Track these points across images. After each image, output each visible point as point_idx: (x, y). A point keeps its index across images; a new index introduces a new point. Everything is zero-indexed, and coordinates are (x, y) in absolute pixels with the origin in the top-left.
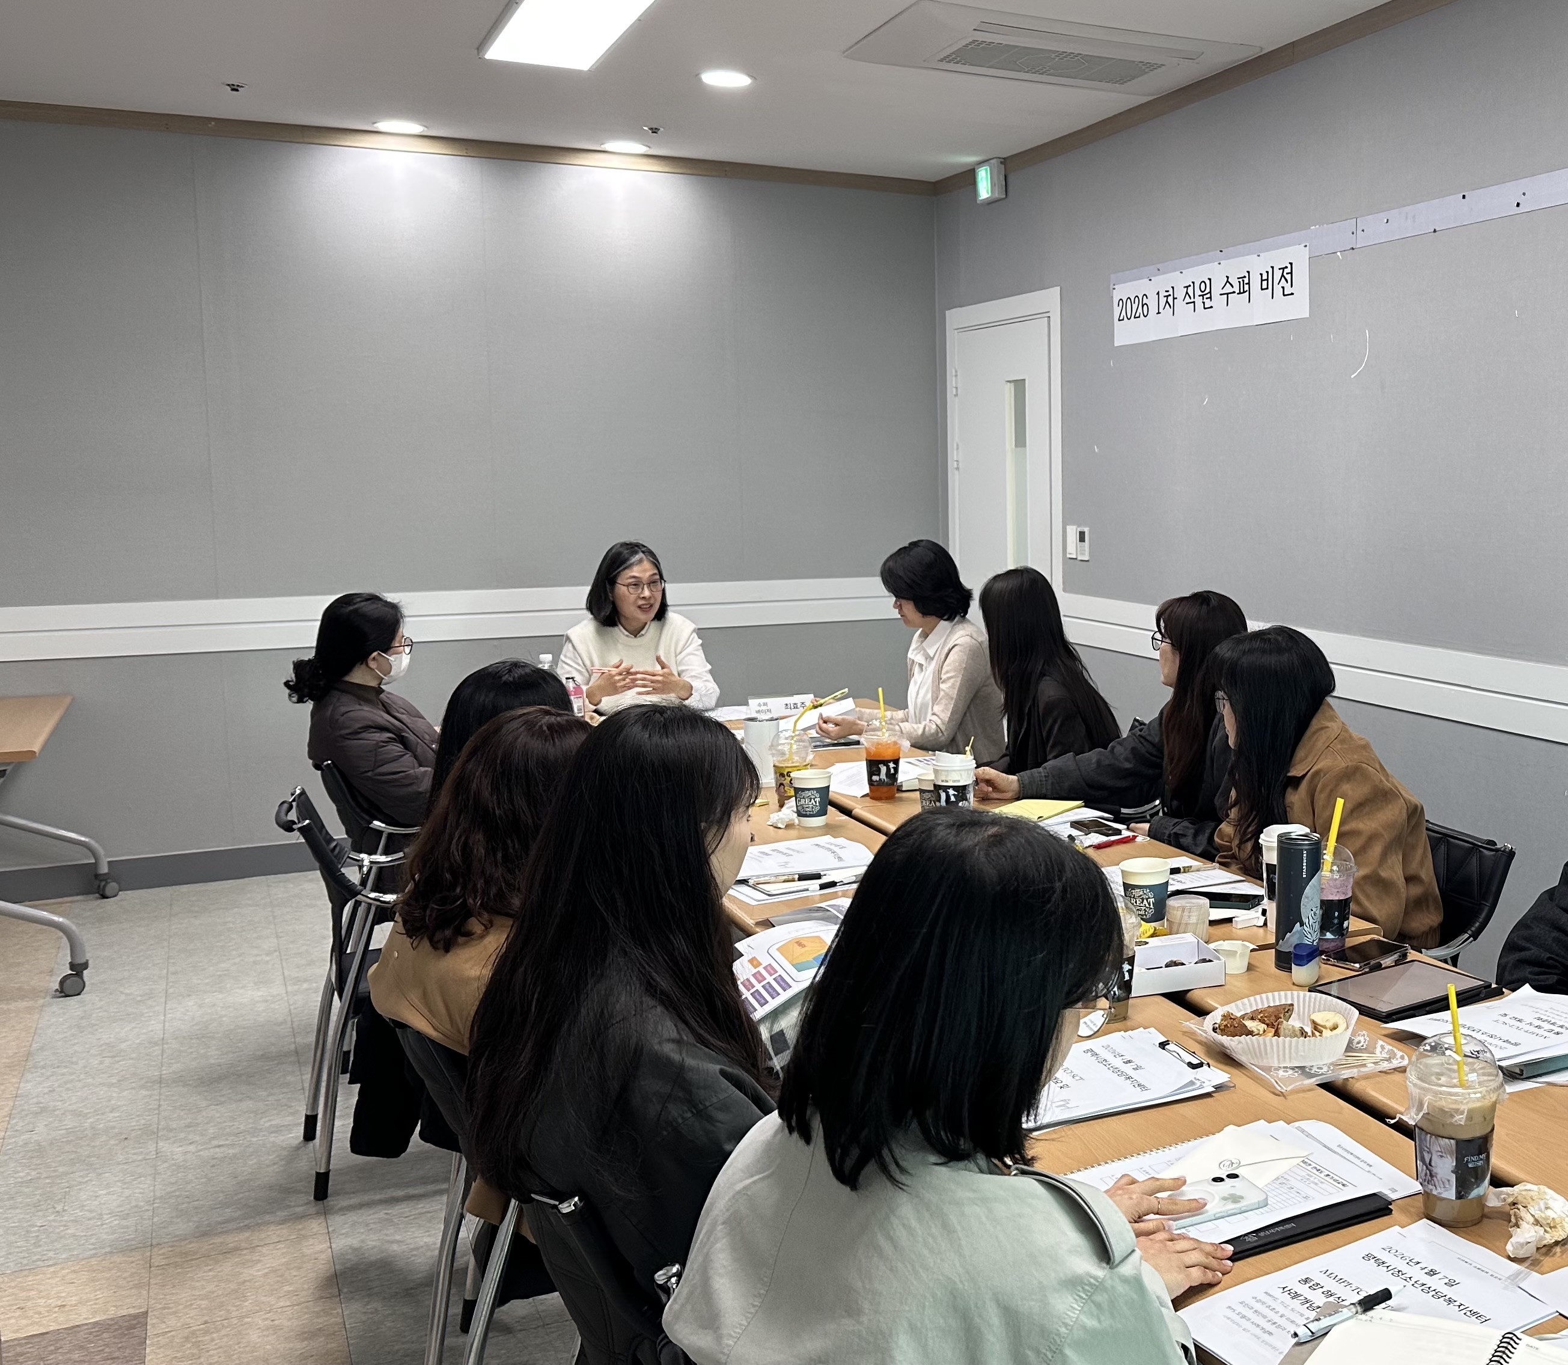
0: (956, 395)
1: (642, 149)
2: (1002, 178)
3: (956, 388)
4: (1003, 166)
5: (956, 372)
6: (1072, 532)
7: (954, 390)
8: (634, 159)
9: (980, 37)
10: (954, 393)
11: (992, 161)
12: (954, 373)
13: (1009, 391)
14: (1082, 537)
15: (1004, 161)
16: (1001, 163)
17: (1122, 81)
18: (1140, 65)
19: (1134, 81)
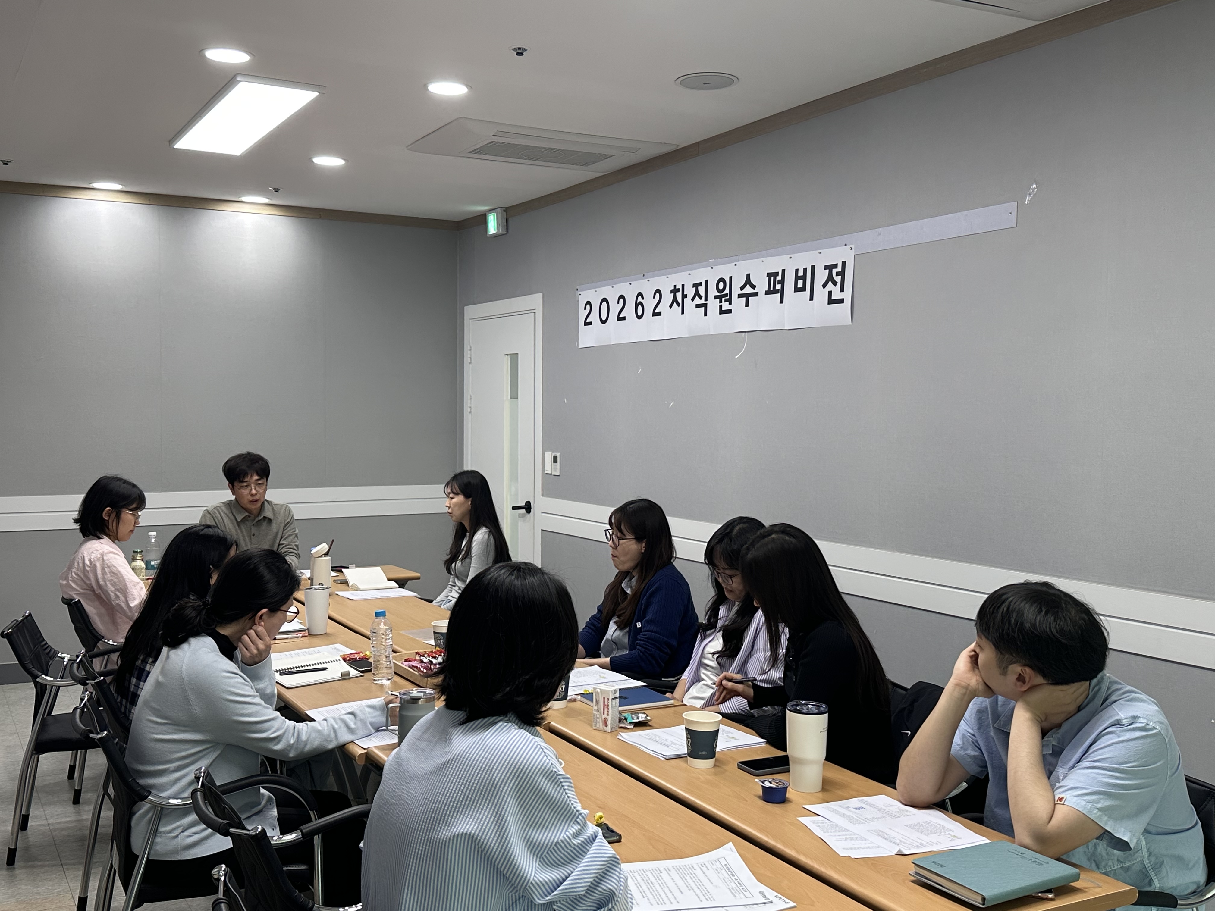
0: (470, 363)
1: (266, 201)
2: (504, 221)
3: (471, 358)
4: (505, 213)
5: (471, 347)
6: (549, 456)
7: (469, 359)
8: (260, 207)
9: (496, 139)
10: (469, 361)
11: (499, 210)
12: (469, 349)
13: (507, 361)
14: (555, 459)
15: (506, 210)
16: (504, 211)
17: (586, 164)
18: (599, 155)
19: (594, 165)
